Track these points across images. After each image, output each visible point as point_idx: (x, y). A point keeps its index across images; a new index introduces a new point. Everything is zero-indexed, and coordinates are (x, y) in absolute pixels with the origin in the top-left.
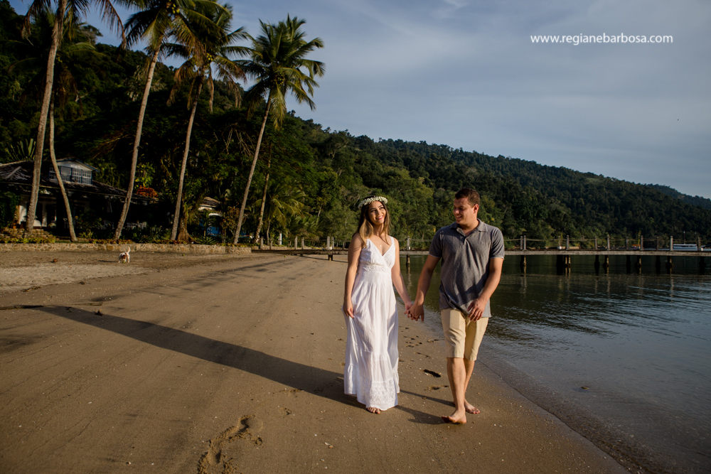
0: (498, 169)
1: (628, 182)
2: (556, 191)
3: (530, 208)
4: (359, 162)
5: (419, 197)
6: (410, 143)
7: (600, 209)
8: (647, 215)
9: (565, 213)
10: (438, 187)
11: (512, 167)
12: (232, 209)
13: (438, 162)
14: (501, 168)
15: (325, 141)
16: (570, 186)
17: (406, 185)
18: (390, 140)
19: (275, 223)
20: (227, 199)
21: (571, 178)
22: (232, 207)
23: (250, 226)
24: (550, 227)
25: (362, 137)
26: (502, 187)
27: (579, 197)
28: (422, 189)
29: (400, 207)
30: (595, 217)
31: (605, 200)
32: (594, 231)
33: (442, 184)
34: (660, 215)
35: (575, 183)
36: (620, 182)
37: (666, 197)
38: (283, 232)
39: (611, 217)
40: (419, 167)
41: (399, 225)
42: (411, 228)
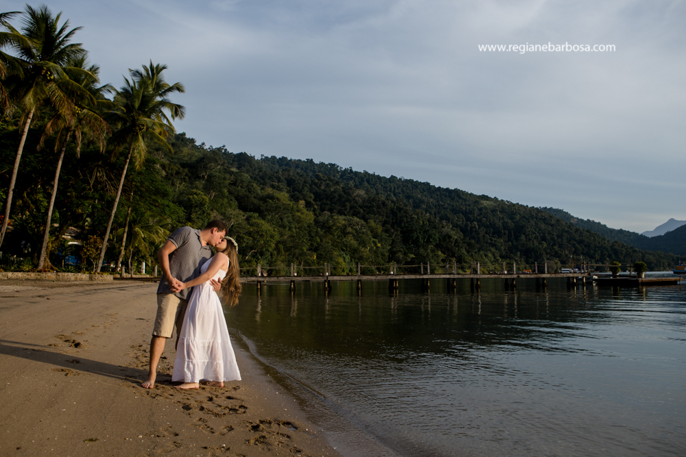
0: (390, 191)
1: (521, 205)
2: (450, 215)
3: (420, 232)
4: (234, 184)
5: (299, 222)
6: (295, 160)
7: (493, 233)
8: (539, 239)
9: (456, 237)
10: (322, 210)
11: (404, 188)
12: (93, 238)
13: (324, 183)
14: (393, 190)
15: (197, 161)
16: (464, 209)
17: (284, 209)
18: (274, 158)
19: (137, 252)
20: (87, 228)
21: (465, 200)
22: (93, 236)
23: (112, 255)
24: (440, 253)
25: (241, 154)
26: (392, 210)
27: (473, 221)
28: (302, 213)
29: (276, 233)
30: (489, 241)
31: (499, 224)
32: (486, 256)
33: (328, 207)
34: (552, 239)
35: (469, 205)
36: (514, 205)
37: (558, 220)
38: (146, 261)
39: (505, 241)
40: (303, 188)
41: (275, 252)
42: (289, 255)
